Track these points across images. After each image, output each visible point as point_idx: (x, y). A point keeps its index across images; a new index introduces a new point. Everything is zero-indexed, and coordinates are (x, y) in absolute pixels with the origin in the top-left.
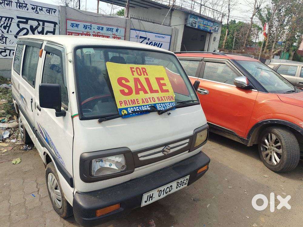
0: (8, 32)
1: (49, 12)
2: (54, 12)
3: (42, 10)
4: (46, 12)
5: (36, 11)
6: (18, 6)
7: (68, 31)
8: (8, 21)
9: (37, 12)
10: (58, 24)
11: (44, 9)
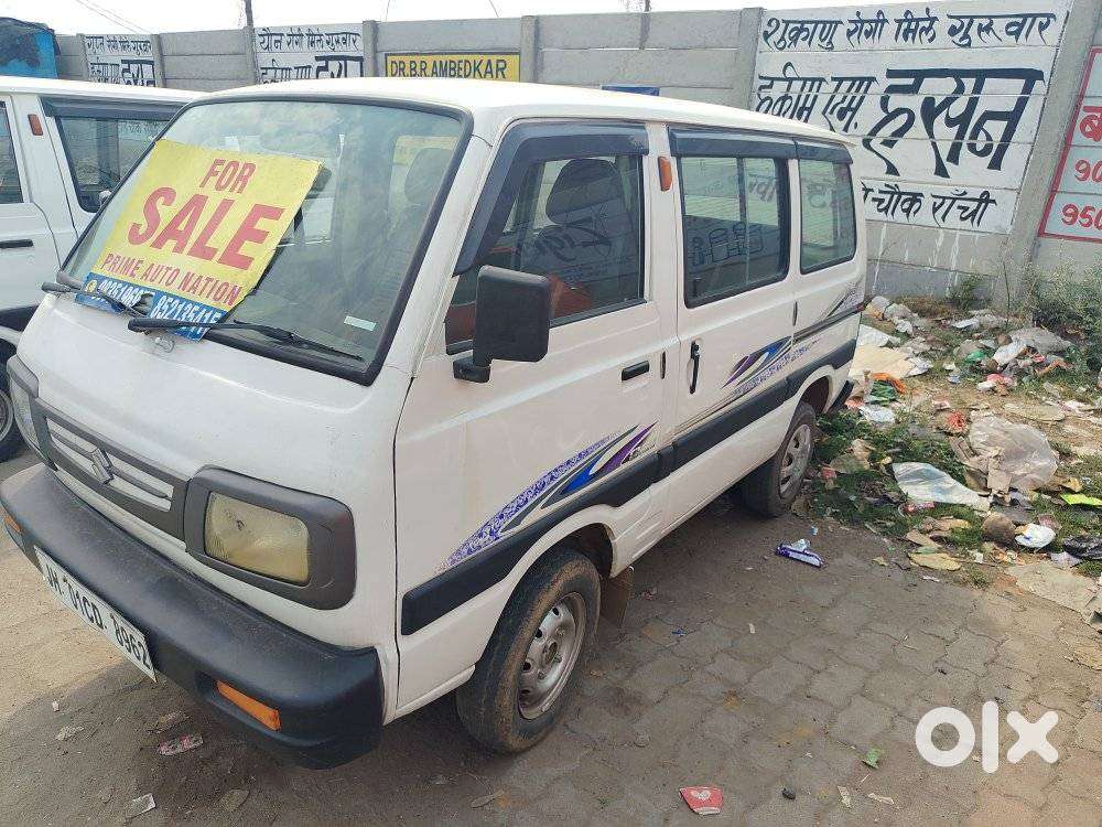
0: (846, 129)
1: (1017, 34)
2: (1042, 27)
3: (988, 28)
4: (1003, 35)
5: (966, 36)
6: (902, 32)
7: (1087, 103)
8: (858, 90)
9: (966, 42)
10: (1047, 76)
11: (999, 25)
